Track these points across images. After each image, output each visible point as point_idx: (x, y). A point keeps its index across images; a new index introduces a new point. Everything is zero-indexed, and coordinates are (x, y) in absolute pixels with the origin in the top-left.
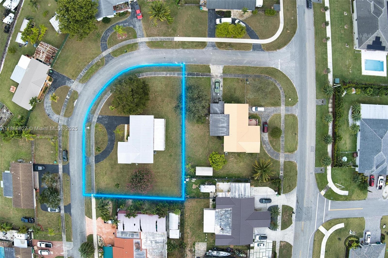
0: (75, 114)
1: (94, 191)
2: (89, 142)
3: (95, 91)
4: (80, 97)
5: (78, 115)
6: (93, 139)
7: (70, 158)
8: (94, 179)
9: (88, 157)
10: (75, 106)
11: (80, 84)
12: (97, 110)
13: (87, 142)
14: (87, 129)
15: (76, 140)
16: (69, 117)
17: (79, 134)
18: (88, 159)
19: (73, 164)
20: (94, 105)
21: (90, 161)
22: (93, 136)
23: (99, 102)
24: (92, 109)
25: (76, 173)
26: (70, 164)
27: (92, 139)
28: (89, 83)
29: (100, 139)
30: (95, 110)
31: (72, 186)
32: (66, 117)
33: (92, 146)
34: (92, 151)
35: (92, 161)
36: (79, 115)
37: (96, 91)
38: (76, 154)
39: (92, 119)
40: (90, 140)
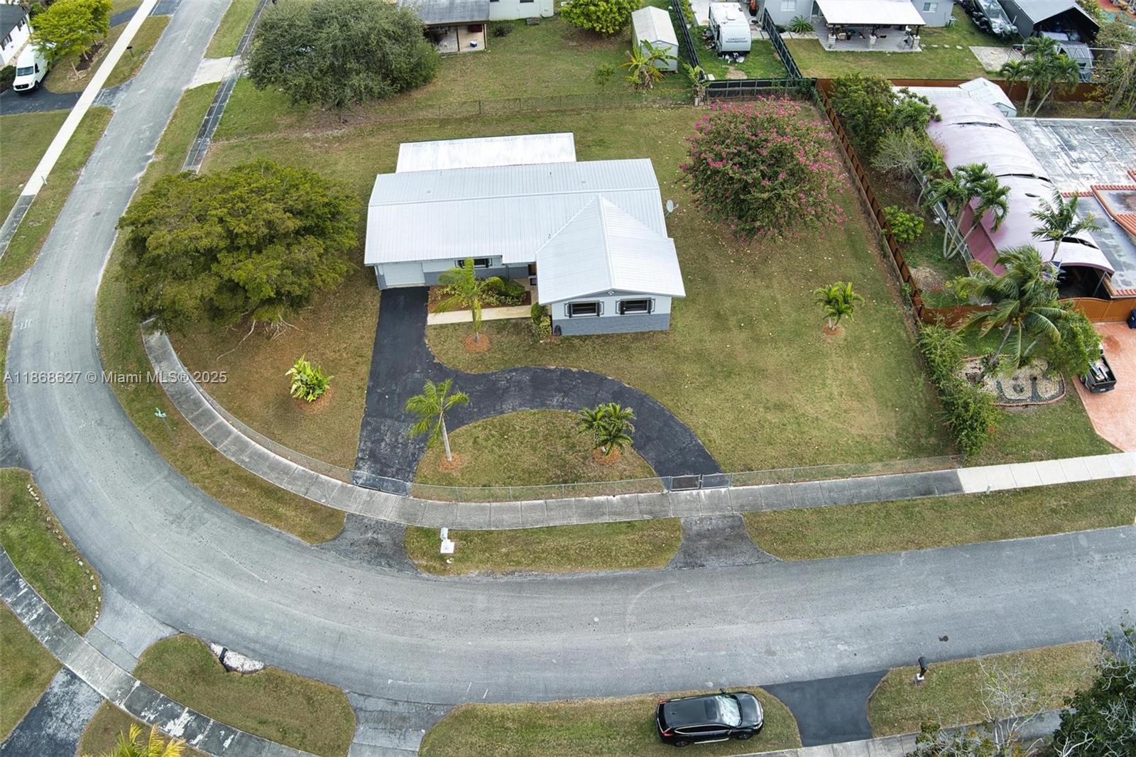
0: (326, 653)
1: (943, 478)
2: (564, 541)
3: (178, 519)
4: (198, 627)
5: (341, 636)
6: (533, 508)
7: (723, 680)
8: (843, 488)
9: (688, 539)
10: (259, 666)
11: (105, 624)
12: (315, 496)
13: (563, 556)
14: (462, 556)
15: (554, 642)
16: (351, 716)
17: (497, 616)
18: (700, 535)
19: (771, 653)
20: (278, 517)
21: (715, 520)
22: (514, 509)
23: (262, 488)
24: (303, 535)
25: (839, 621)
26: (776, 673)
27: (537, 515)
28: (113, 559)
29: (529, 459)
30: (314, 509)
31: (956, 645)
32: (349, 740)
33: (590, 514)
34: (629, 514)
35: (715, 503)
36: (340, 627)
37: (176, 510)
38: (673, 634)
39: (380, 526)
40: (550, 530)
